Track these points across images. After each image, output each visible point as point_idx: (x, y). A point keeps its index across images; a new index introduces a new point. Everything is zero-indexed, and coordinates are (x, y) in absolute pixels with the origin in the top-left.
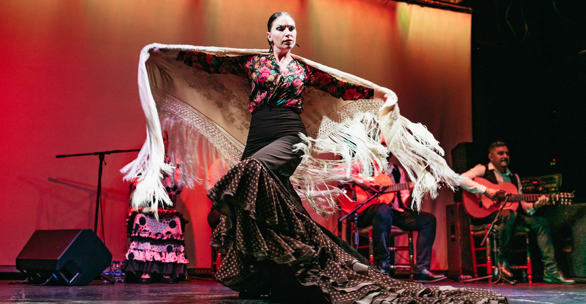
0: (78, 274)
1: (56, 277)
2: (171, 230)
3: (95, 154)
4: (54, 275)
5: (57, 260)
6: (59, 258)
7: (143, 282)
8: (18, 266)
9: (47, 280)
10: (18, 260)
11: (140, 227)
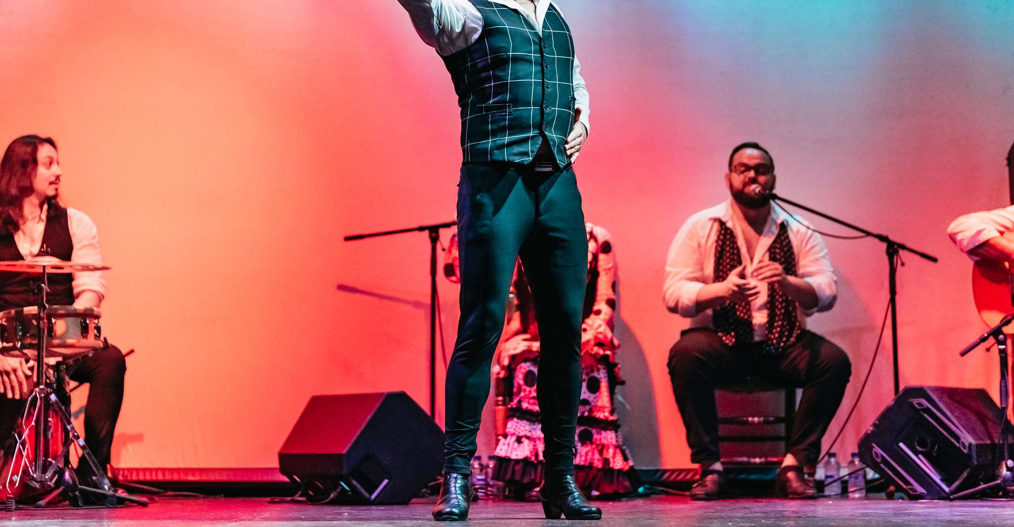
0: (386, 481)
1: (347, 488)
2: (589, 397)
3: (421, 229)
4: (343, 484)
5: (342, 454)
6: (345, 451)
7: (533, 496)
8: (283, 469)
9: (332, 495)
10: (282, 457)
11: (525, 391)
